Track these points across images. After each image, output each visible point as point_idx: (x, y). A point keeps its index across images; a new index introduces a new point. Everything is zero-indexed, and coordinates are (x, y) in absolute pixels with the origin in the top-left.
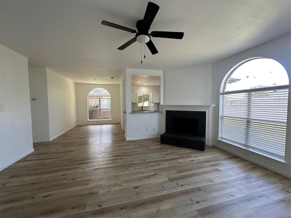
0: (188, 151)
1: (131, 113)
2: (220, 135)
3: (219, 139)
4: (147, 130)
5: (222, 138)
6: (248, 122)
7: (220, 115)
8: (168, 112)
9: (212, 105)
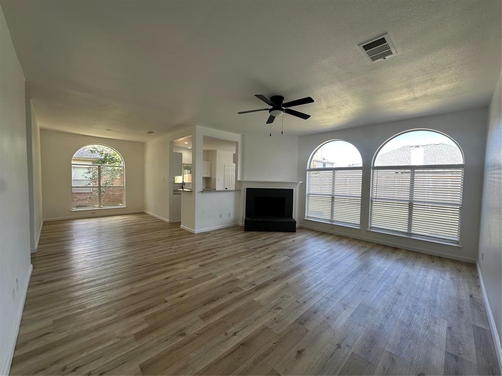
0: (281, 234)
1: (202, 192)
2: (306, 215)
3: (306, 218)
4: (221, 216)
5: (308, 217)
6: (333, 198)
7: (307, 193)
8: (249, 190)
9: (301, 182)
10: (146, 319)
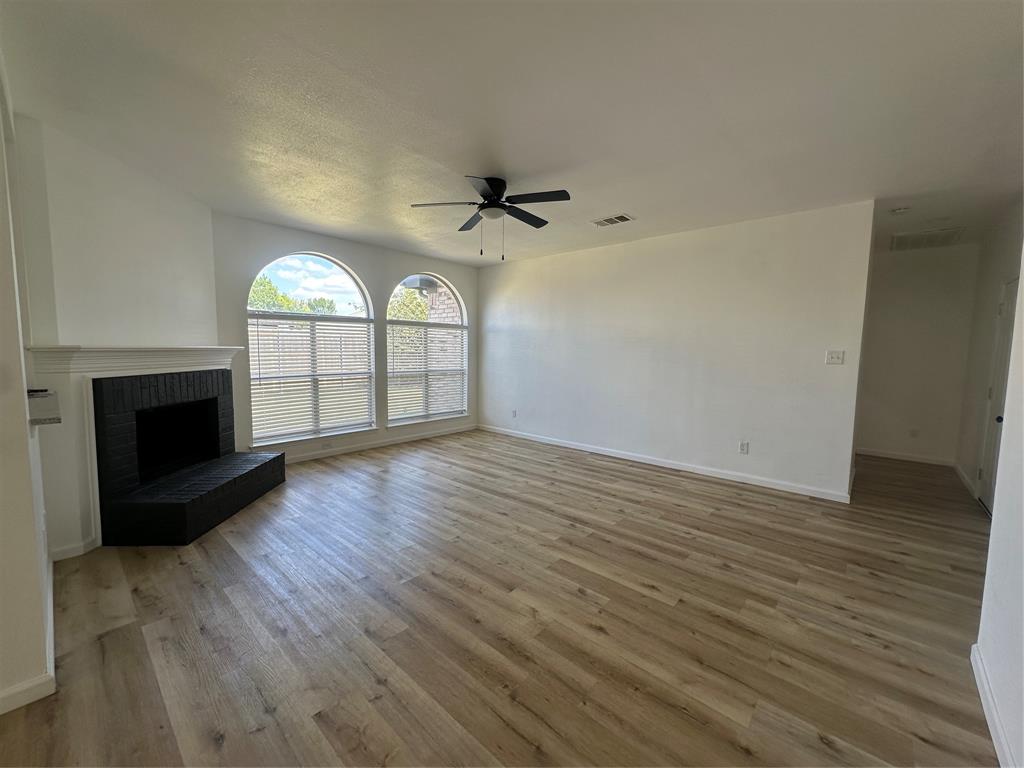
3: (254, 444)
10: (740, 608)
